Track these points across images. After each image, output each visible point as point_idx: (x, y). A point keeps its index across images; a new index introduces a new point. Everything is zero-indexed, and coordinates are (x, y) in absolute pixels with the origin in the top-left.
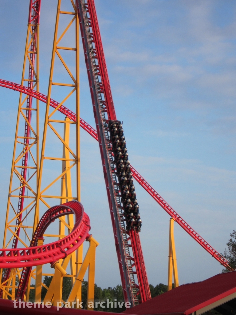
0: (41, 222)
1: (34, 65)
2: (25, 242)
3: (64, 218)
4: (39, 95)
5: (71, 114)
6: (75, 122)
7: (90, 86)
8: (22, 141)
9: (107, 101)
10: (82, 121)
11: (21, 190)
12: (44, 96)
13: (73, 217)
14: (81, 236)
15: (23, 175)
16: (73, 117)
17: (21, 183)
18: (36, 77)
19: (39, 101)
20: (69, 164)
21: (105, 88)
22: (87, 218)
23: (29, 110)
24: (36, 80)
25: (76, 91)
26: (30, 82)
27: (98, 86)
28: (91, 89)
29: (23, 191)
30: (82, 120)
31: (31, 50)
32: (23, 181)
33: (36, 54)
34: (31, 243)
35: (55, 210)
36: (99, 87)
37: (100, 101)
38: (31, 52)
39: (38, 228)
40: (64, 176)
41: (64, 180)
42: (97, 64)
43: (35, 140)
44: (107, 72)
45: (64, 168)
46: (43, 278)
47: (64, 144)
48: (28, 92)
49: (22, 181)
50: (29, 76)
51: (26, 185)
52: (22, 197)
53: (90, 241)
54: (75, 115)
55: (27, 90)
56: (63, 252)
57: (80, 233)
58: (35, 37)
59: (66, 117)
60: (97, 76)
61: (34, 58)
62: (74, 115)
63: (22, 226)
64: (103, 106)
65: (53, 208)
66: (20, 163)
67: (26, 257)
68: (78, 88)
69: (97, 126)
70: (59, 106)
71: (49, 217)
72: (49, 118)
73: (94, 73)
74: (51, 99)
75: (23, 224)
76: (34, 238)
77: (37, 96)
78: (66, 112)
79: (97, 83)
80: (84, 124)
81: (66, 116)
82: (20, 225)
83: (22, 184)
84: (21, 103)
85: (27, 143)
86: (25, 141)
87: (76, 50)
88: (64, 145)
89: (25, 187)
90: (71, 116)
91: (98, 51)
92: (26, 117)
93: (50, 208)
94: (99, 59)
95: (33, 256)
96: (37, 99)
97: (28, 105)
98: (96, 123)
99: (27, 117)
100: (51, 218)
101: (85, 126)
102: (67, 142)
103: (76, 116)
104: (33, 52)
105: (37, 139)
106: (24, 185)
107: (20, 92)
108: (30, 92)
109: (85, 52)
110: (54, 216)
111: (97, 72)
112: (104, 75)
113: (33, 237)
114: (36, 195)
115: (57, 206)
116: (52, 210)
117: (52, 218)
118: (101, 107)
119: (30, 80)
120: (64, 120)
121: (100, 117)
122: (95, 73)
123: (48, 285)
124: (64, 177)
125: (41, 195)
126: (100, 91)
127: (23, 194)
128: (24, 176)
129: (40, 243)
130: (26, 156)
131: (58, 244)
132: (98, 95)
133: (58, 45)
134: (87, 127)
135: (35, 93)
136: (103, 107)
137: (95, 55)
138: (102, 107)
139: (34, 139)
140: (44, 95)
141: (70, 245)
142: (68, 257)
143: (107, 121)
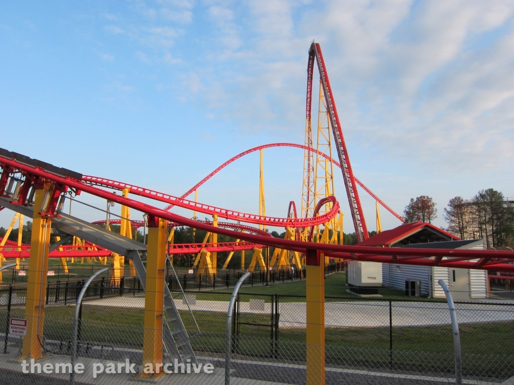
0: (318, 206)
1: (310, 136)
2: (311, 215)
3: (328, 203)
5: (328, 157)
6: (330, 161)
8: (307, 170)
9: (344, 150)
11: (308, 192)
12: (315, 150)
13: (331, 203)
17: (307, 189)
18: (311, 141)
20: (328, 179)
21: (343, 144)
22: (338, 203)
23: (309, 157)
24: (311, 143)
26: (309, 144)
28: (336, 145)
30: (333, 159)
31: (308, 130)
34: (314, 215)
36: (340, 144)
37: (341, 150)
39: (316, 208)
40: (326, 185)
41: (327, 187)
42: (338, 133)
45: (326, 181)
46: (320, 231)
50: (308, 141)
53: (340, 213)
54: (330, 157)
55: (308, 148)
56: (328, 219)
57: (335, 210)
58: (309, 123)
61: (310, 133)
65: (323, 199)
66: (306, 180)
67: (312, 222)
68: (330, 145)
69: (340, 162)
70: (323, 154)
71: (321, 203)
72: (318, 159)
74: (318, 151)
75: (310, 207)
76: (315, 213)
78: (326, 156)
79: (339, 142)
81: (326, 158)
82: (308, 208)
84: (305, 154)
85: (309, 171)
87: (328, 128)
89: (310, 191)
91: (338, 128)
93: (321, 199)
94: (339, 131)
95: (314, 221)
96: (312, 151)
97: (309, 154)
98: (340, 160)
99: (308, 160)
101: (335, 162)
102: (327, 170)
105: (313, 169)
107: (304, 149)
109: (332, 129)
110: (323, 203)
112: (342, 138)
114: (315, 194)
118: (342, 153)
120: (325, 160)
121: (341, 158)
122: (338, 138)
123: (322, 233)
125: (317, 194)
126: (340, 146)
127: (308, 194)
128: (309, 186)
129: (317, 215)
130: (309, 177)
131: (326, 216)
132: (340, 148)
133: (320, 127)
135: (311, 149)
137: (337, 130)
141: (331, 215)
142: (330, 221)
143: (344, 159)
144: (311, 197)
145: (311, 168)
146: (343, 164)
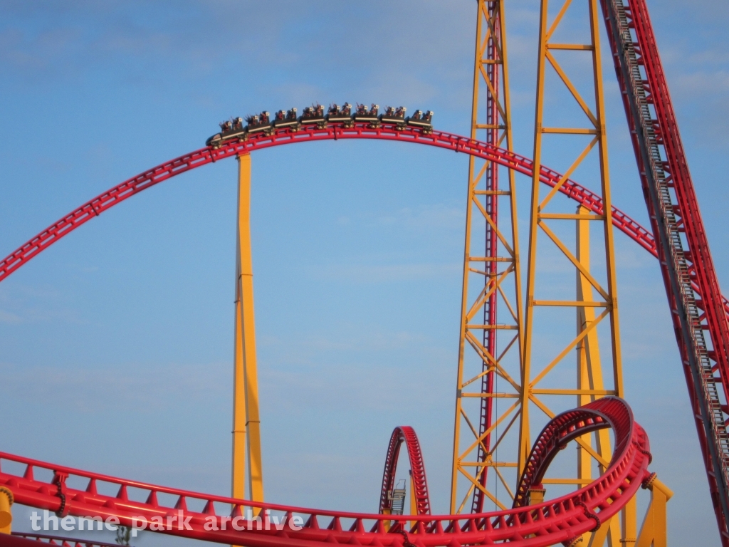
0: (536, 451)
1: (497, 91)
3: (588, 438)
4: (513, 159)
5: (589, 198)
6: (600, 217)
7: (631, 128)
8: (481, 267)
9: (672, 162)
10: (617, 213)
11: (485, 380)
12: (525, 161)
13: (608, 436)
14: (629, 478)
15: (486, 345)
16: (595, 204)
17: (483, 365)
18: (505, 117)
19: (514, 173)
20: (591, 315)
21: (666, 131)
22: (642, 435)
23: (492, 196)
24: (503, 124)
25: (597, 143)
26: (490, 131)
27: (650, 129)
28: (633, 136)
29: (489, 383)
30: (616, 210)
31: (489, 56)
32: (489, 360)
33: (500, 66)
34: (516, 500)
35: (566, 421)
36: (652, 131)
37: (656, 163)
38: (488, 61)
39: (530, 464)
40: (581, 341)
41: (583, 351)
42: (644, 77)
43: (510, 263)
44: (667, 94)
45: (582, 325)
47: (577, 268)
48: (488, 153)
49: (486, 359)
50: (488, 117)
51: (495, 369)
52: (488, 395)
53: (651, 488)
54: (600, 200)
55: (486, 149)
56: (590, 516)
57: (627, 471)
58: (495, 25)
59: (579, 207)
60: (647, 106)
61: (497, 73)
62: (597, 199)
63: (492, 462)
64: (663, 173)
65: (562, 416)
66: (478, 319)
67: (506, 531)
68: (603, 137)
69: (653, 222)
70: (562, 180)
71: (554, 438)
72: (539, 210)
73: (638, 99)
74: (541, 167)
75: (493, 458)
76: (521, 489)
77: (509, 161)
78: (579, 194)
79: (646, 121)
80: (621, 219)
81: (578, 204)
82: (486, 462)
83: (485, 367)
84: (474, 179)
85: (491, 271)
86: (487, 267)
87: (592, 48)
88: (579, 271)
89: (495, 374)
90: (591, 204)
91: (643, 46)
92: (487, 212)
93: (553, 417)
94: (648, 65)
95: (521, 528)
96: (510, 167)
97: (490, 184)
98: (651, 214)
99: (489, 210)
100: (557, 440)
101: (625, 225)
102: (585, 263)
103: (601, 202)
104: (492, 61)
105: (514, 260)
106: (491, 369)
107: (468, 155)
108: (493, 152)
109: (614, 51)
110: (565, 434)
111: (644, 96)
113: (519, 485)
114: (521, 390)
115: (570, 412)
116: (560, 420)
117: (560, 440)
118: (660, 177)
119: (491, 126)
120: (574, 214)
121: (657, 201)
122: (641, 99)
124: (583, 345)
125: (533, 388)
126: (655, 140)
127: (489, 390)
128: (490, 348)
129: (535, 499)
130: (491, 302)
131: (578, 499)
132: (651, 150)
134: (629, 225)
135: (504, 156)
136: (664, 177)
137: (638, 56)
138: (662, 176)
139: (508, 260)
140: (524, 159)
141: (606, 499)
142: (603, 527)
143: (674, 209)
144: (503, 408)
145: (502, 252)
146: (671, 233)
